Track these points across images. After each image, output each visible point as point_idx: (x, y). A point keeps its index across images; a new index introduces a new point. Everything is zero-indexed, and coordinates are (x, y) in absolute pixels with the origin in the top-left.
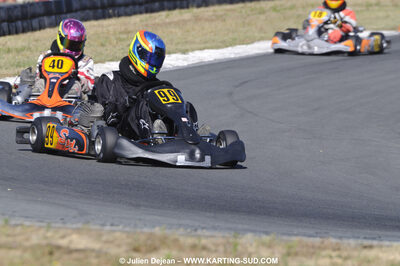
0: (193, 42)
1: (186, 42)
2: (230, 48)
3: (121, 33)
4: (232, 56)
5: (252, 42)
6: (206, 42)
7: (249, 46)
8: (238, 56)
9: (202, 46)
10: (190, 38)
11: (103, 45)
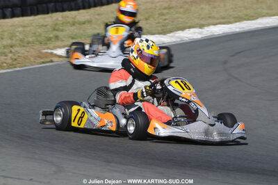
0: (214, 18)
1: (210, 17)
2: (238, 23)
3: (165, 9)
4: (237, 30)
5: (257, 18)
6: (224, 18)
7: (253, 22)
8: (241, 30)
9: (218, 21)
10: (213, 14)
11: (146, 19)
